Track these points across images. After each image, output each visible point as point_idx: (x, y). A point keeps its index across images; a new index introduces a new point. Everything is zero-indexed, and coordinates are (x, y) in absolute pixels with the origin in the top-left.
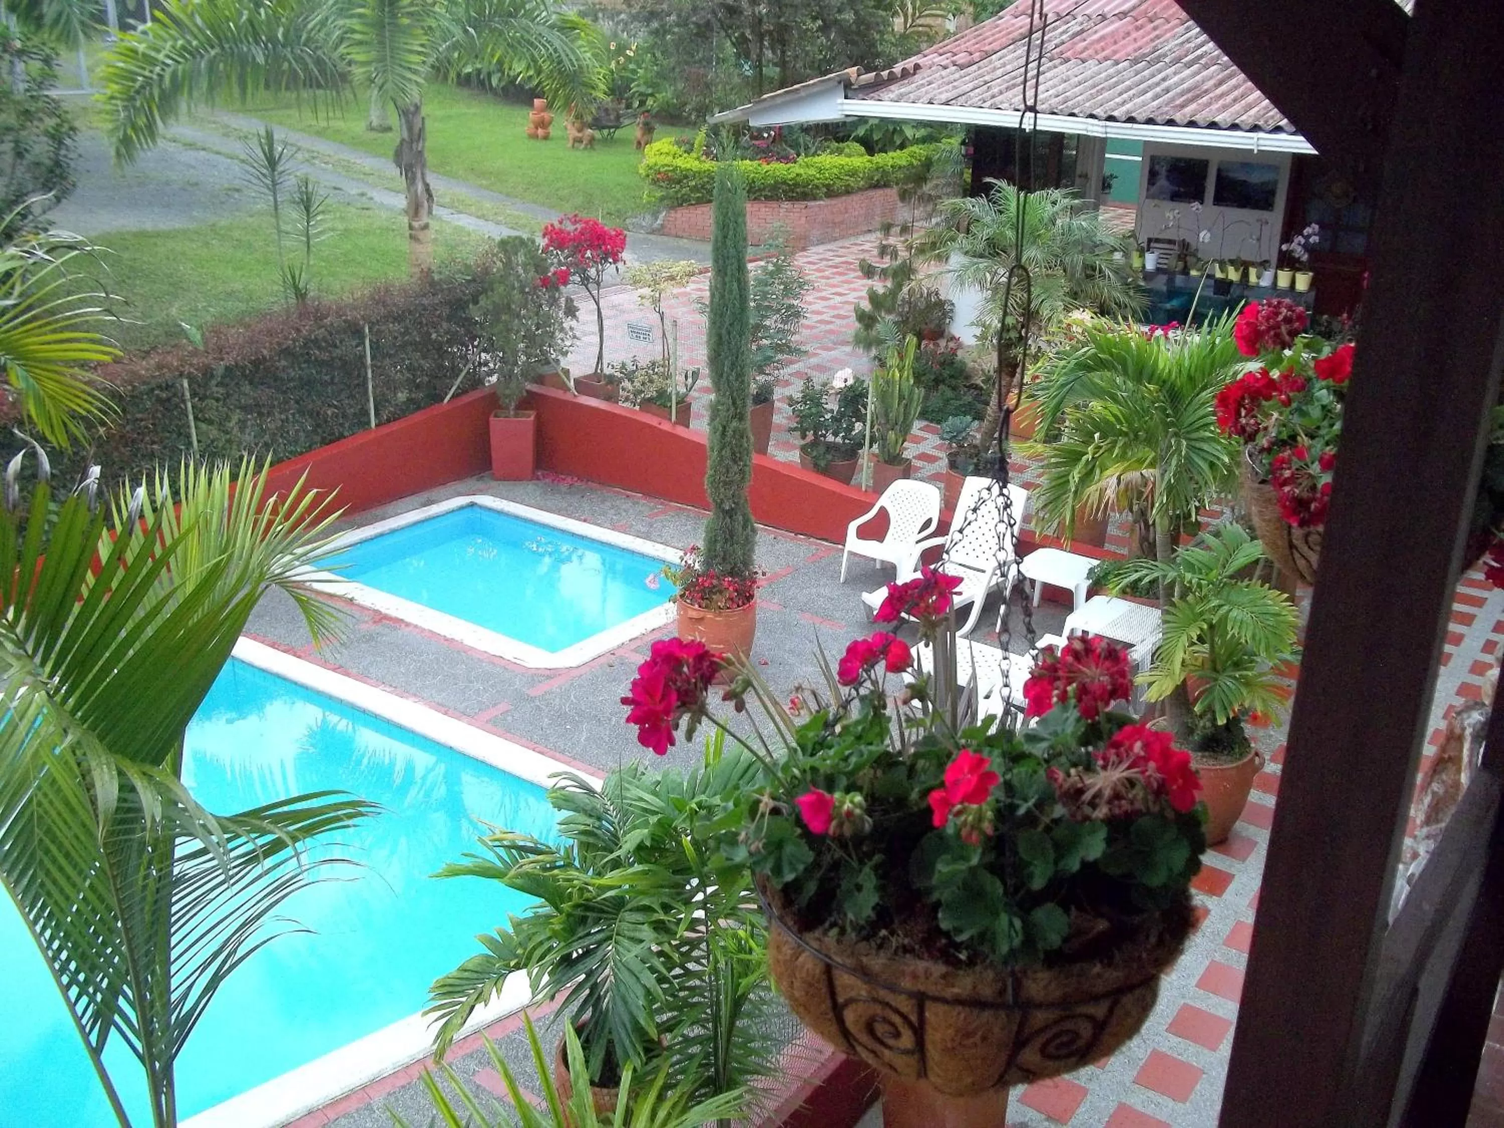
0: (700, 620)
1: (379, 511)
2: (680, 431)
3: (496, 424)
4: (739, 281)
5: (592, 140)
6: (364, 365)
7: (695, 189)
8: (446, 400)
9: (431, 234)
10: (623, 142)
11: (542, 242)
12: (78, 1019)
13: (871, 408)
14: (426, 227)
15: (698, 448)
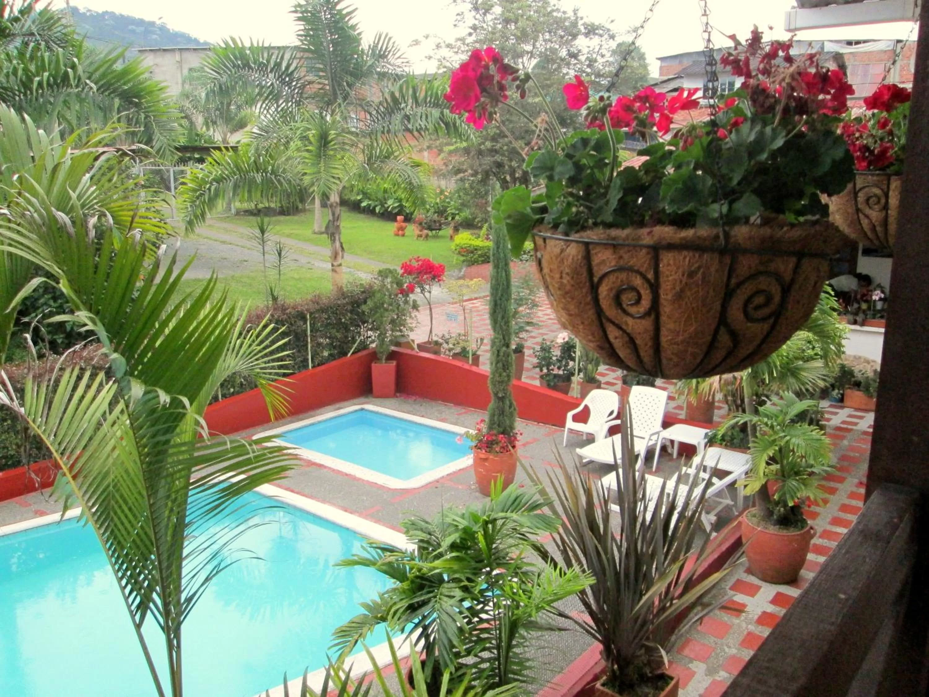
0: (486, 460)
1: (312, 413)
2: (474, 369)
3: (376, 367)
4: (506, 271)
5: (427, 236)
6: (306, 336)
7: (481, 256)
8: (349, 355)
9: (344, 269)
10: (442, 237)
11: (401, 272)
12: (129, 606)
13: (578, 353)
14: (340, 265)
15: (485, 377)
